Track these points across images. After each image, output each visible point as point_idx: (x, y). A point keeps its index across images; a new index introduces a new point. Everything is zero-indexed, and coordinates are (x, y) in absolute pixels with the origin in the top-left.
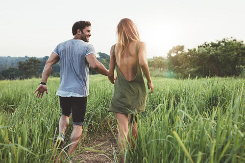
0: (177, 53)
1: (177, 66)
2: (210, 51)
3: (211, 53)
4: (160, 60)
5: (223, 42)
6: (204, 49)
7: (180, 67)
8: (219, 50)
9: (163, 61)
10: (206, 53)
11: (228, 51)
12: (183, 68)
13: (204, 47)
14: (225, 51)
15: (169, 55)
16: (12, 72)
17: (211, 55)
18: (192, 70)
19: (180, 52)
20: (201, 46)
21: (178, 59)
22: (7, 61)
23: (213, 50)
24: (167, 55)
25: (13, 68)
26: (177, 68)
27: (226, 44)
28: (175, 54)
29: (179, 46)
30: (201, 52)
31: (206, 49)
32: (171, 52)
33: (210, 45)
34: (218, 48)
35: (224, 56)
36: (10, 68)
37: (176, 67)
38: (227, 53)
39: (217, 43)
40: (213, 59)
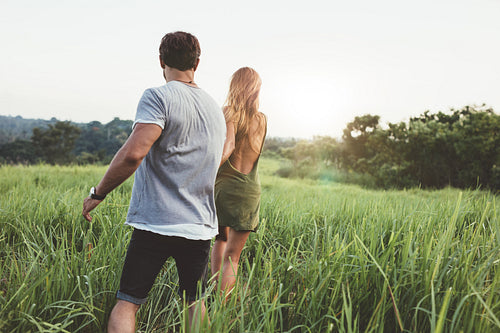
0: (363, 130)
1: (363, 159)
2: (436, 130)
3: (438, 136)
4: (328, 143)
5: (464, 113)
6: (423, 125)
7: (370, 162)
8: (455, 130)
9: (333, 145)
10: (427, 134)
11: (477, 133)
12: (374, 163)
13: (423, 120)
14: (469, 133)
15: (347, 133)
16: (20, 147)
17: (437, 140)
18: (395, 168)
19: (369, 129)
20: (416, 119)
21: (367, 144)
22: (13, 126)
23: (443, 128)
24: (343, 133)
25: (24, 139)
26: (363, 162)
27: (472, 117)
28: (359, 133)
29: (369, 116)
30: (415, 131)
31: (428, 126)
32: (351, 127)
33: (437, 118)
34: (454, 125)
35: (467, 143)
36: (18, 141)
37: (360, 160)
38: (475, 137)
39: (451, 114)
40: (442, 148)
